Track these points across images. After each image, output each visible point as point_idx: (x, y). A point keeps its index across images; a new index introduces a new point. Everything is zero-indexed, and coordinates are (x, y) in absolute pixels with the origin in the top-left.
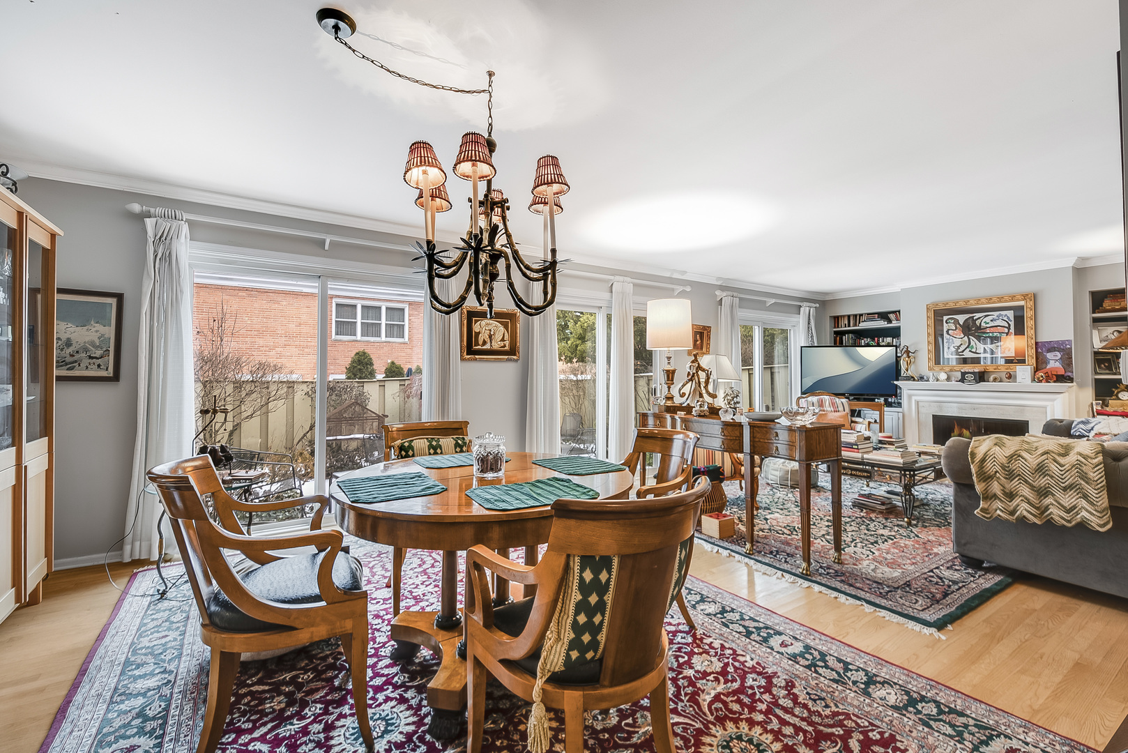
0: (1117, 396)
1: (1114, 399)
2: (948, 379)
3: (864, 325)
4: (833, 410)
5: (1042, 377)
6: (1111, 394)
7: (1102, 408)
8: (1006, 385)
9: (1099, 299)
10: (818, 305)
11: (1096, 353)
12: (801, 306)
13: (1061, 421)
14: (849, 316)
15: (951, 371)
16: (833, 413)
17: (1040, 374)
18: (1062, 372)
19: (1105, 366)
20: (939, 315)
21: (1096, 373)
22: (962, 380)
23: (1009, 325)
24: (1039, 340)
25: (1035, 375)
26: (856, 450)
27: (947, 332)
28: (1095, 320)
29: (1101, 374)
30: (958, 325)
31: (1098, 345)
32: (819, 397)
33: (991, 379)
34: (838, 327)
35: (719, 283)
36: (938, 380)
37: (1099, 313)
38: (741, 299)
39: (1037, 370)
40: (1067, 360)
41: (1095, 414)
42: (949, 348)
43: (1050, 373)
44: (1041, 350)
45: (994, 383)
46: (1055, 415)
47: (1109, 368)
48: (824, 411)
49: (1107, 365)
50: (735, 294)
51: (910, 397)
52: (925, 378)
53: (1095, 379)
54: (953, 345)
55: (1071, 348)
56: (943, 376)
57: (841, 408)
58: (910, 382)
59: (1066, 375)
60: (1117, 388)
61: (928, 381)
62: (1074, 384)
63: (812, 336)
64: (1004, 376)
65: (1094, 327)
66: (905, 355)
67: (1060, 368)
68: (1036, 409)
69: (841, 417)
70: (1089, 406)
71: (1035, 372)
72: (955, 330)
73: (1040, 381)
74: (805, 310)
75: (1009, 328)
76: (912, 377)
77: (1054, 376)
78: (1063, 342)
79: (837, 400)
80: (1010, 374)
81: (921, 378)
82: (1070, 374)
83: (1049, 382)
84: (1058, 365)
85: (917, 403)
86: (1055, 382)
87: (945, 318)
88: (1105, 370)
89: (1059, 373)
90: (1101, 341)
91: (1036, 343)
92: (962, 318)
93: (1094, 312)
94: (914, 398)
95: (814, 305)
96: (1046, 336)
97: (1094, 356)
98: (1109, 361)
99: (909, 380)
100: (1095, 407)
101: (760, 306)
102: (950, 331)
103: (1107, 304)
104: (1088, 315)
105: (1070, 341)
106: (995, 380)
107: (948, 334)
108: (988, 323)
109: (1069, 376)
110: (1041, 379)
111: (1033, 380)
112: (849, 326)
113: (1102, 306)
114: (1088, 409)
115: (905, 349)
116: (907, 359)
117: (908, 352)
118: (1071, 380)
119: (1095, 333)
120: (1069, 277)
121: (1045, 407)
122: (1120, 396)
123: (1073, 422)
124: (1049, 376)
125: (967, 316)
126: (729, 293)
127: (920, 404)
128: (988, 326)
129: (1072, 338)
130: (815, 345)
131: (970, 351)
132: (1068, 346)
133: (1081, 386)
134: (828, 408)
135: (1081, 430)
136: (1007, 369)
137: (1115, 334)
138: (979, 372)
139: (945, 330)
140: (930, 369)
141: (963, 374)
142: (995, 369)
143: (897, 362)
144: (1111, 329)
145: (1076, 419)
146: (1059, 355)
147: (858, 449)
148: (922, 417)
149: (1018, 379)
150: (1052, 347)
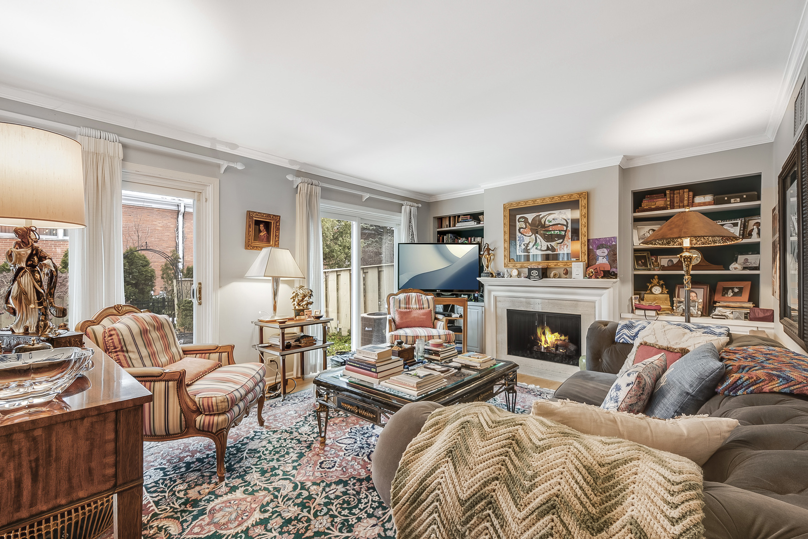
0: (651, 290)
1: (648, 294)
2: (519, 275)
3: (460, 226)
4: (418, 307)
5: (592, 272)
6: (645, 288)
7: (639, 301)
8: (563, 281)
9: (639, 198)
10: (420, 205)
11: (636, 250)
12: (402, 205)
13: (606, 324)
14: (450, 217)
15: (521, 267)
16: (418, 311)
17: (591, 270)
18: (608, 268)
19: (642, 262)
20: (513, 213)
21: (635, 269)
22: (529, 277)
23: (567, 223)
24: (591, 237)
25: (586, 271)
26: (374, 374)
27: (519, 230)
28: (636, 220)
29: (639, 269)
30: (527, 224)
31: (638, 244)
32: (407, 294)
33: (552, 275)
34: (441, 227)
35: (296, 168)
36: (511, 276)
37: (639, 212)
38: (323, 189)
39: (588, 266)
40: (612, 257)
41: (634, 308)
42: (520, 246)
43: (598, 269)
44: (592, 246)
45: (554, 279)
46: (602, 317)
47: (645, 264)
48: (409, 308)
49: (643, 261)
50: (315, 182)
51: (490, 292)
52: (502, 274)
53: (635, 275)
54: (523, 243)
55: (616, 245)
56: (515, 272)
57: (426, 305)
58: (489, 278)
59: (611, 271)
60: (651, 283)
61: (503, 277)
62: (618, 279)
63: (412, 234)
64: (562, 272)
65: (635, 227)
66: (486, 253)
67: (607, 265)
68: (587, 303)
69: (424, 314)
70: (629, 300)
71: (587, 268)
72: (525, 228)
73: (590, 277)
74: (406, 209)
75: (567, 227)
76: (491, 274)
77: (602, 272)
78: (610, 239)
79: (423, 296)
80: (567, 270)
81: (499, 274)
82: (614, 270)
83: (598, 278)
84: (605, 261)
85: (496, 298)
86: (602, 278)
87: (518, 217)
88: (641, 266)
89: (605, 269)
90: (639, 239)
91: (588, 240)
92: (530, 217)
93: (635, 212)
94: (493, 293)
95: (416, 205)
96: (596, 234)
97: (634, 253)
98: (644, 257)
99: (489, 276)
100: (633, 301)
101: (355, 199)
102: (521, 230)
103: (645, 204)
104: (630, 214)
105: (615, 238)
106: (555, 276)
107: (520, 232)
108: (551, 222)
109: (614, 272)
110: (591, 274)
111: (585, 276)
112: (450, 227)
113: (641, 206)
114: (627, 303)
115: (486, 247)
116: (487, 256)
117: (488, 249)
118: (615, 275)
119: (635, 232)
120: (616, 176)
121: (594, 302)
122: (653, 290)
123: (617, 325)
124: (597, 272)
125: (534, 215)
126: (306, 180)
127: (498, 299)
128: (551, 224)
129: (616, 235)
130: (415, 242)
131: (536, 248)
132: (614, 243)
133: (623, 281)
134: (414, 305)
135: (625, 336)
136: (564, 265)
137: (650, 232)
138: (542, 268)
139: (517, 228)
140: (506, 266)
141: (530, 270)
142: (555, 265)
143: (480, 258)
144: (647, 228)
145: (620, 322)
146: (606, 251)
147: (376, 372)
148: (499, 311)
149: (574, 275)
150: (601, 244)
